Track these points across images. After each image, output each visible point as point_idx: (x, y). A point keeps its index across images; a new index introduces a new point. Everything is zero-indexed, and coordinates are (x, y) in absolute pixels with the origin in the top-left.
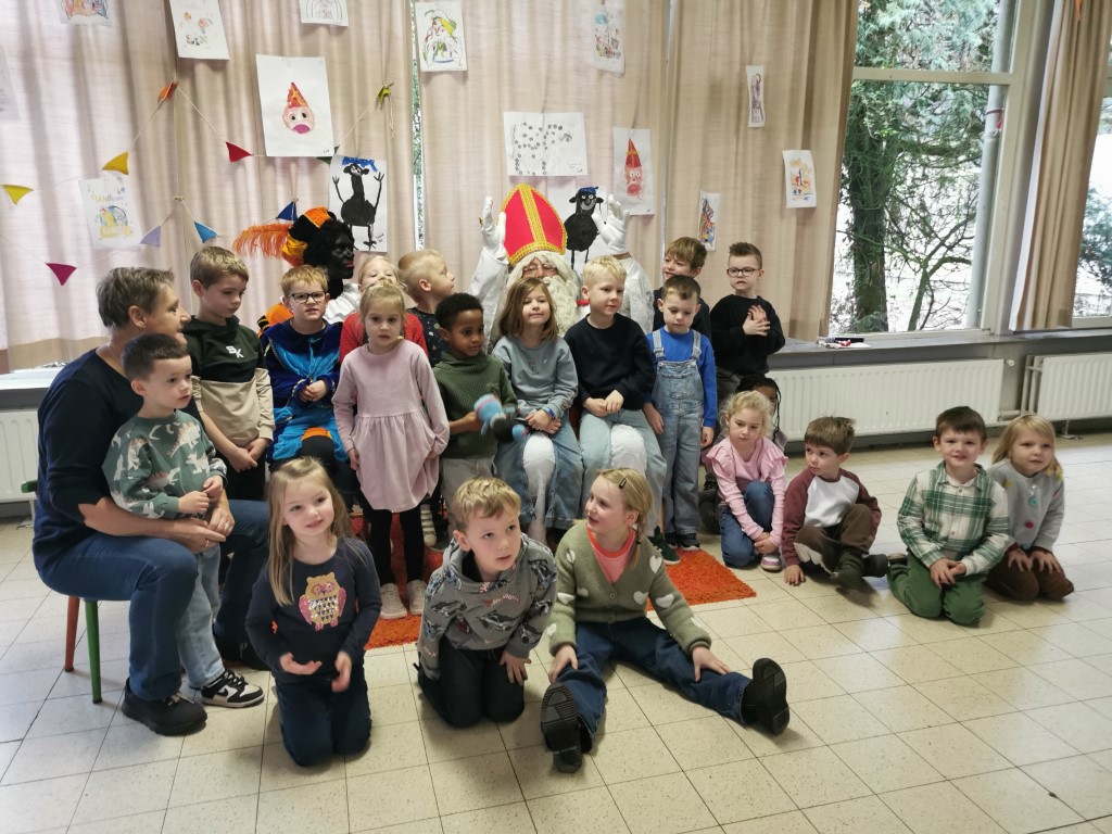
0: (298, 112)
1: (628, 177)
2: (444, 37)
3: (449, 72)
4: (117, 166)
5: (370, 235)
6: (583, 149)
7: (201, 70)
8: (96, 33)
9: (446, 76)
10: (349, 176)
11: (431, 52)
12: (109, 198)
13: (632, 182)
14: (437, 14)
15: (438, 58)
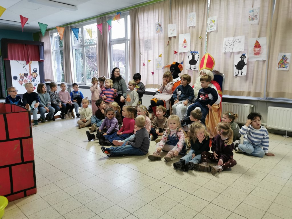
0: (185, 44)
1: (255, 51)
2: (213, 24)
3: (213, 31)
4: (160, 56)
5: (195, 67)
6: (244, 45)
7: (172, 38)
8: (161, 35)
9: (212, 32)
10: (192, 55)
11: (210, 28)
12: (159, 61)
13: (256, 52)
14: (212, 19)
15: (211, 29)
